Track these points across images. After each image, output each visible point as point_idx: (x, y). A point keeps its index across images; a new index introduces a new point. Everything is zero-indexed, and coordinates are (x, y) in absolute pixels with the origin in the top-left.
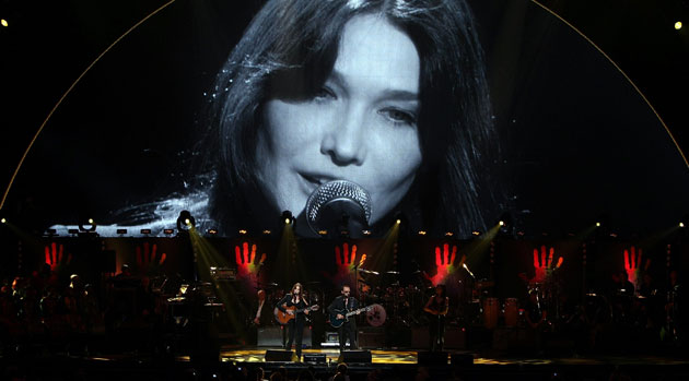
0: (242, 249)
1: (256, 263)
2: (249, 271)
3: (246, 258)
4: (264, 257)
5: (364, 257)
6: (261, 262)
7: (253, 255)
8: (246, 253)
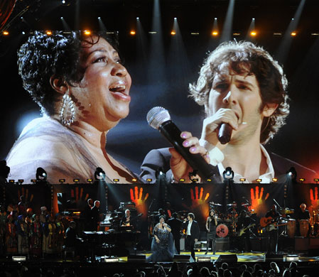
0: (134, 191)
1: (143, 199)
2: (139, 204)
3: (137, 196)
4: (147, 195)
5: (208, 195)
6: (146, 199)
7: (141, 194)
8: (136, 192)
